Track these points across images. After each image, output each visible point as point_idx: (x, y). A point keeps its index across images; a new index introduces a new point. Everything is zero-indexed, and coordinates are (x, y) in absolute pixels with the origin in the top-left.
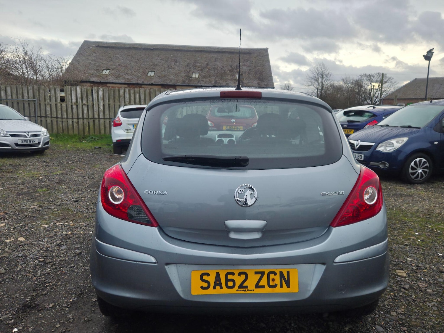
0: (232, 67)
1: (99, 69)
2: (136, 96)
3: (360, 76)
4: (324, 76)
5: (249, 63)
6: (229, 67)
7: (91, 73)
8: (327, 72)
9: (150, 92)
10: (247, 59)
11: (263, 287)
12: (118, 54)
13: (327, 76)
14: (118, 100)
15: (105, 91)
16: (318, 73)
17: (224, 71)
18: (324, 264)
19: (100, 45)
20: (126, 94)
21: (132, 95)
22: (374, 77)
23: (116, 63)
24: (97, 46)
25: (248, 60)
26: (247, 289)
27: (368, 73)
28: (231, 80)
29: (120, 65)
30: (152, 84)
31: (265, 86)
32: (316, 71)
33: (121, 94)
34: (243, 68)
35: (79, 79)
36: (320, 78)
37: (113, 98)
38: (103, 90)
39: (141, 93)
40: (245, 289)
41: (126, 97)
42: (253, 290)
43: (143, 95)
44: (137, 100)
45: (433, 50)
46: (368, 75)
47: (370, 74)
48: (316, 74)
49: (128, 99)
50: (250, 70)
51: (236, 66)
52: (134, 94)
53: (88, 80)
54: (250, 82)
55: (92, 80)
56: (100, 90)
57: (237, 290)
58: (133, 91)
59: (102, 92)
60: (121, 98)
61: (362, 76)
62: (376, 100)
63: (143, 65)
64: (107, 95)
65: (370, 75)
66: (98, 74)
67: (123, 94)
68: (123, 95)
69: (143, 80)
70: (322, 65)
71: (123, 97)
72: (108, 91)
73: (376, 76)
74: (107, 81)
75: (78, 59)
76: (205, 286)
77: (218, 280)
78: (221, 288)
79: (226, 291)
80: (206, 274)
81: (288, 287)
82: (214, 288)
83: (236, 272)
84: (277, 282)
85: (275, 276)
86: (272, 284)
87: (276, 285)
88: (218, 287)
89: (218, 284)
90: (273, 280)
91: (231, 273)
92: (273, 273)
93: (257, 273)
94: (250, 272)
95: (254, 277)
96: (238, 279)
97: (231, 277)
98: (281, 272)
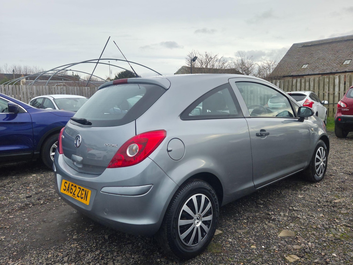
1: (300, 64)
2: (306, 84)
7: (293, 69)
9: (319, 80)
12: (319, 50)
14: (291, 89)
15: (281, 82)
19: (306, 45)
20: (298, 83)
21: (303, 84)
23: (315, 58)
24: (302, 47)
26: (75, 196)
29: (318, 59)
30: (346, 72)
33: (293, 84)
35: (282, 75)
37: (287, 87)
38: (280, 82)
39: (311, 81)
41: (297, 86)
43: (313, 83)
44: (307, 87)
49: (299, 87)
52: (304, 83)
53: (289, 74)
55: (292, 74)
56: (278, 82)
57: (72, 195)
58: (304, 80)
59: (279, 84)
60: (293, 87)
63: (341, 56)
64: (283, 85)
66: (298, 69)
67: (295, 83)
68: (295, 85)
69: (337, 69)
71: (295, 86)
72: (284, 82)
74: (303, 74)
75: (286, 60)
76: (65, 189)
77: (69, 187)
78: (69, 192)
79: (69, 194)
80: (66, 183)
81: (86, 200)
82: (67, 191)
83: (74, 185)
84: (83, 196)
85: (84, 193)
86: (82, 197)
87: (83, 197)
88: (68, 191)
89: (68, 190)
90: (83, 194)
91: (72, 185)
92: (83, 190)
93: (79, 188)
94: (78, 186)
95: (78, 190)
96: (74, 189)
97: (72, 187)
98: (86, 190)
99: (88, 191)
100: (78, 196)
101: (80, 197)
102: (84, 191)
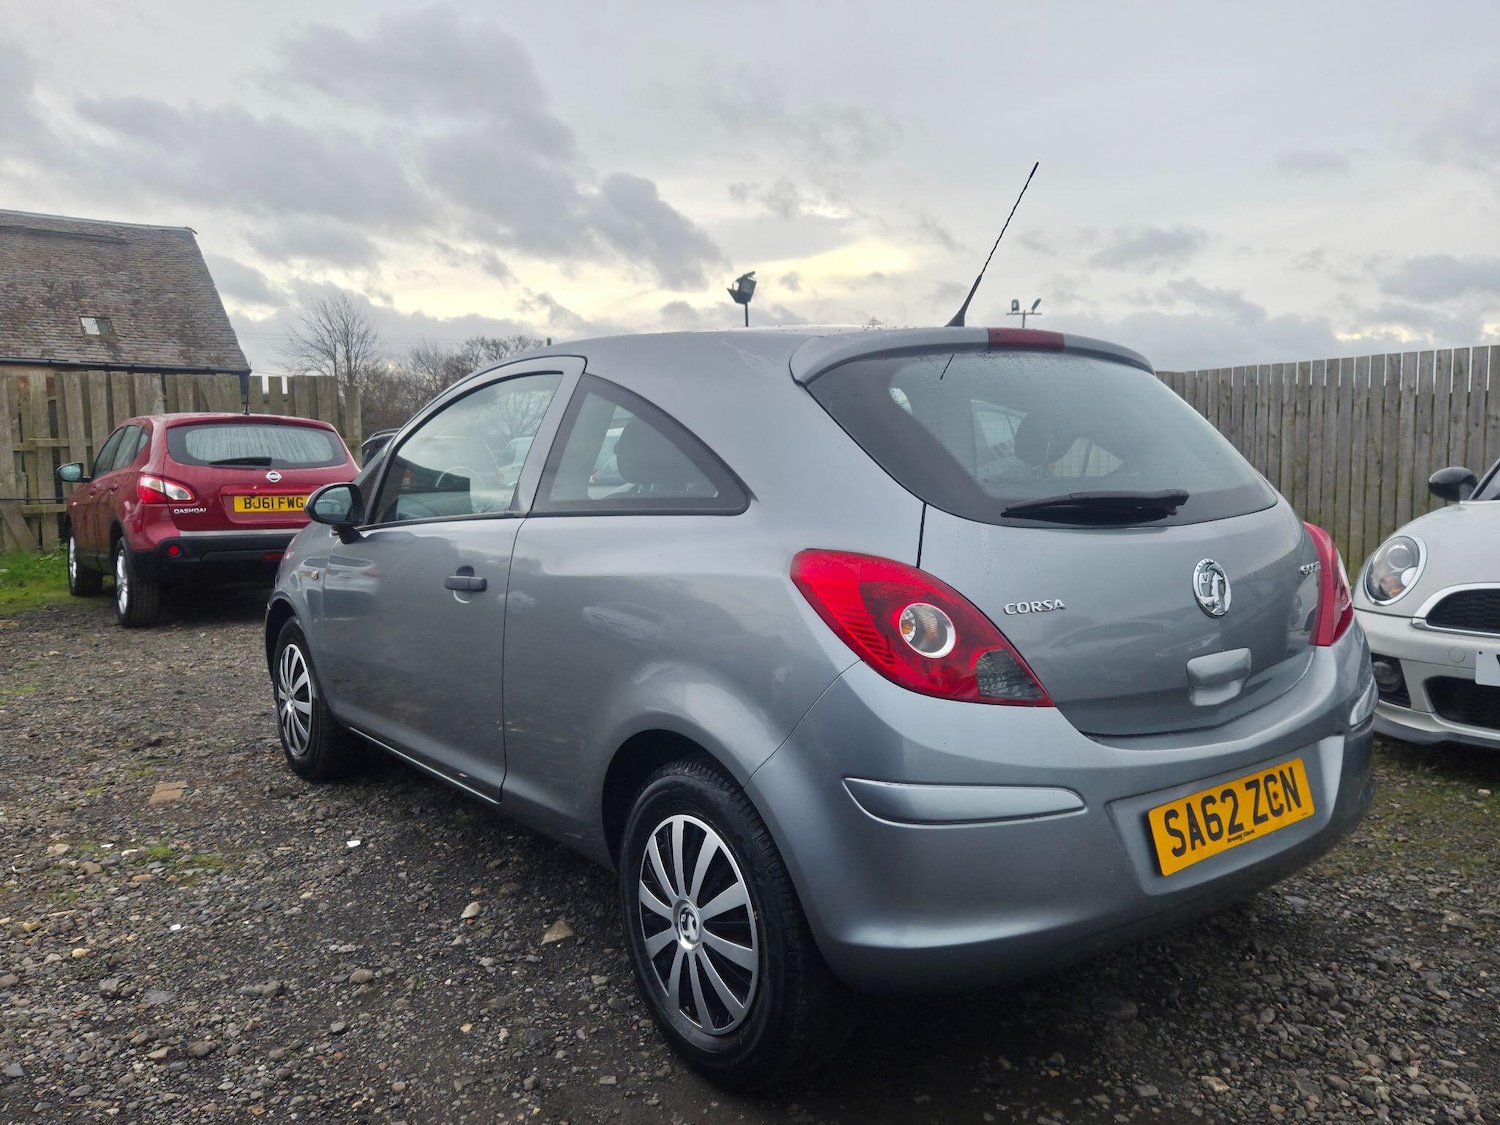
0: (51, 287)
3: (468, 343)
4: (355, 340)
5: (123, 275)
6: (43, 290)
8: (363, 328)
10: (111, 261)
11: (1264, 818)
13: (363, 337)
16: (330, 328)
17: (22, 301)
18: (1339, 733)
22: (507, 349)
25: (117, 268)
26: (1242, 832)
27: (489, 338)
28: (61, 336)
31: (213, 363)
32: (325, 321)
34: (102, 293)
36: (338, 345)
40: (1239, 833)
42: (1253, 831)
45: (754, 276)
46: (490, 342)
47: (494, 341)
48: (326, 333)
50: (135, 303)
51: (70, 286)
54: (147, 350)
57: (1229, 840)
61: (471, 344)
62: (525, 422)
65: (495, 344)
70: (342, 305)
73: (512, 348)
76: (1179, 845)
77: (1193, 824)
78: (1203, 843)
79: (1212, 848)
80: (1172, 814)
81: (1299, 805)
82: (1193, 848)
83: (1216, 793)
84: (1282, 799)
85: (1276, 787)
86: (1275, 807)
87: (1281, 805)
88: (1198, 842)
89: (1196, 835)
90: (1276, 796)
91: (1210, 800)
92: (1270, 778)
93: (1249, 786)
94: (1238, 787)
95: (1246, 798)
96: (1223, 810)
97: (1211, 809)
98: (1281, 773)
99: (1291, 769)
100: (1259, 819)
101: (1270, 816)
102: (1276, 782)
